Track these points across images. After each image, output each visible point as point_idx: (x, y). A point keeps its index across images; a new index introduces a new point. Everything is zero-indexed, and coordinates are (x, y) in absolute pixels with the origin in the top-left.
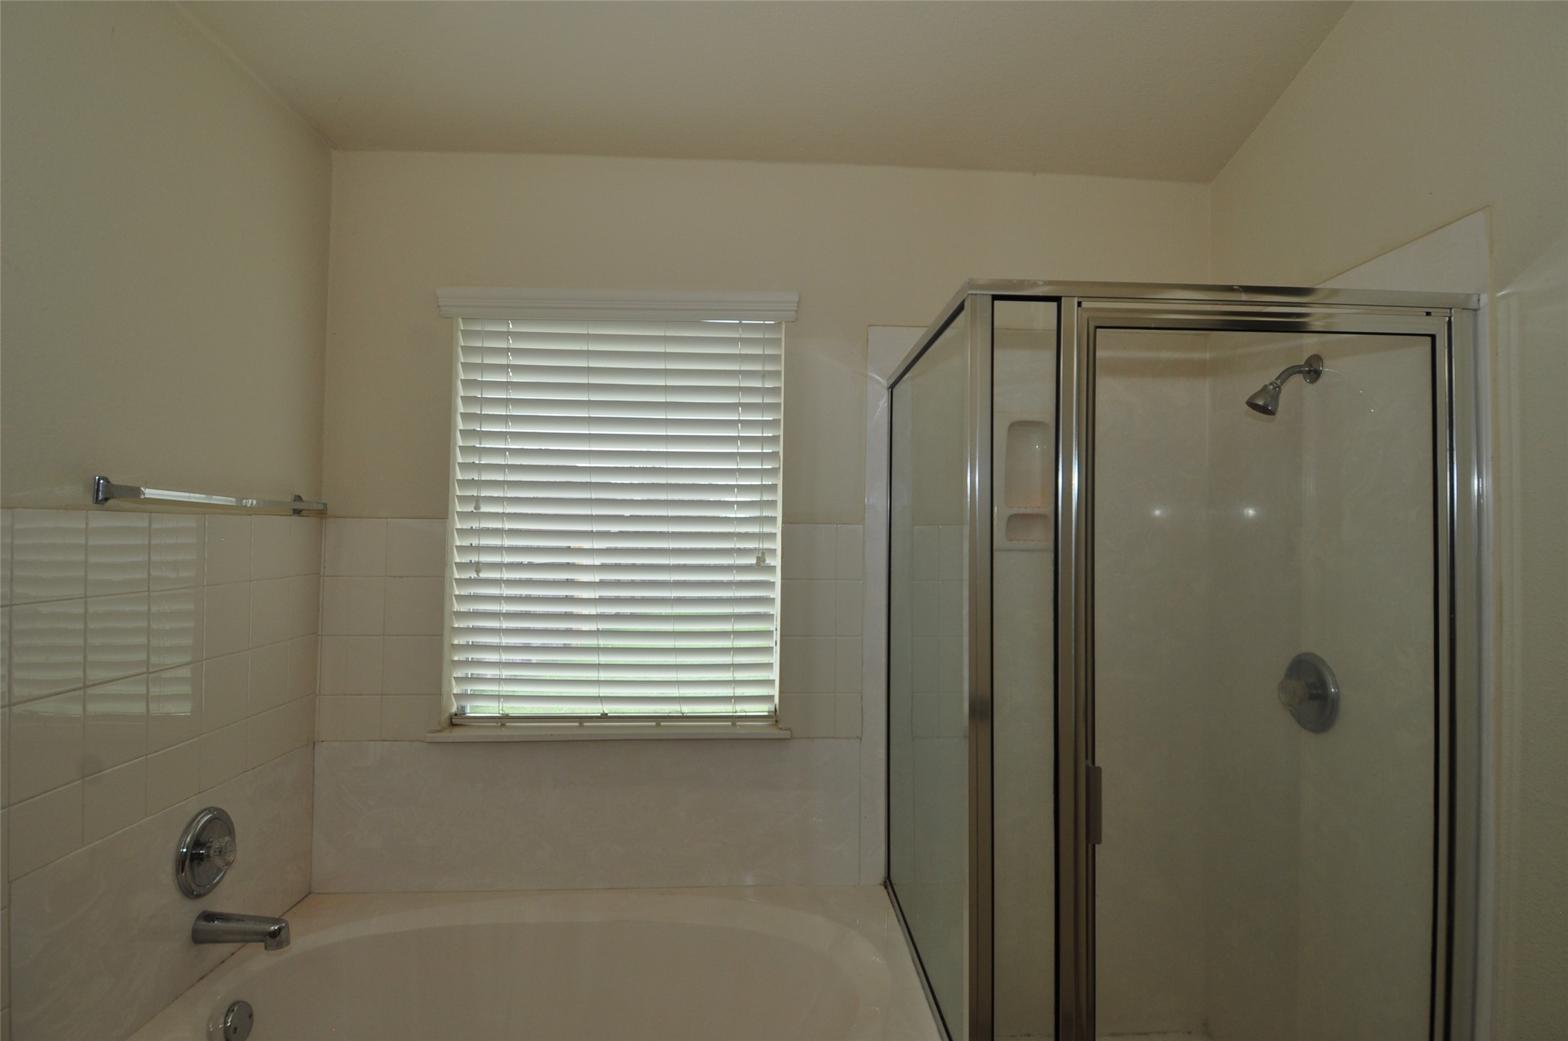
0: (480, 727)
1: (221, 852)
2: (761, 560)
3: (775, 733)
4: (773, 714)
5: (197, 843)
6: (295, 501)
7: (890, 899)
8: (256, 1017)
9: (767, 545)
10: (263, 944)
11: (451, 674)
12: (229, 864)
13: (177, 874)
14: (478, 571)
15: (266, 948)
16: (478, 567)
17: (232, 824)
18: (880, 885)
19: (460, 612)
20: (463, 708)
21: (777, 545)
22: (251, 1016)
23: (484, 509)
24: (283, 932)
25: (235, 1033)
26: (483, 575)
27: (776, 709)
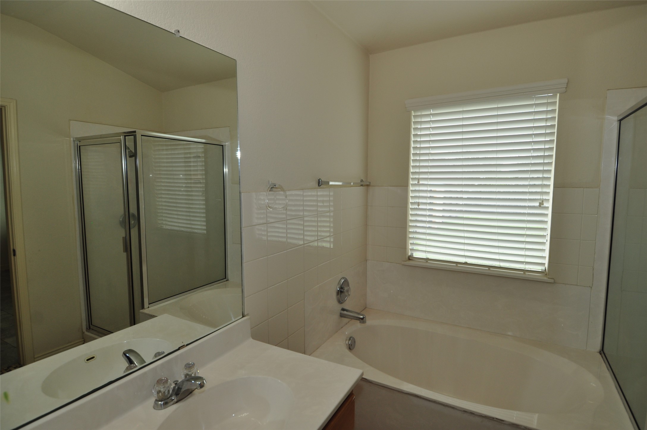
0: (418, 261)
1: (348, 291)
2: (541, 204)
3: (545, 279)
4: (544, 271)
5: (341, 288)
6: (361, 182)
7: (603, 359)
8: (356, 342)
9: (545, 197)
10: (359, 321)
11: (409, 242)
12: (349, 295)
13: (337, 295)
14: (418, 205)
15: (360, 322)
16: (419, 204)
17: (349, 283)
18: (598, 352)
19: (411, 220)
20: (412, 254)
21: (550, 197)
22: (355, 342)
23: (421, 182)
24: (364, 319)
25: (351, 346)
26: (421, 207)
27: (545, 269)
